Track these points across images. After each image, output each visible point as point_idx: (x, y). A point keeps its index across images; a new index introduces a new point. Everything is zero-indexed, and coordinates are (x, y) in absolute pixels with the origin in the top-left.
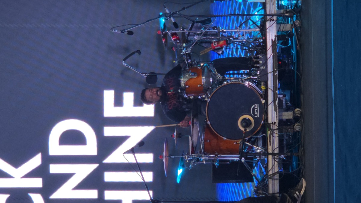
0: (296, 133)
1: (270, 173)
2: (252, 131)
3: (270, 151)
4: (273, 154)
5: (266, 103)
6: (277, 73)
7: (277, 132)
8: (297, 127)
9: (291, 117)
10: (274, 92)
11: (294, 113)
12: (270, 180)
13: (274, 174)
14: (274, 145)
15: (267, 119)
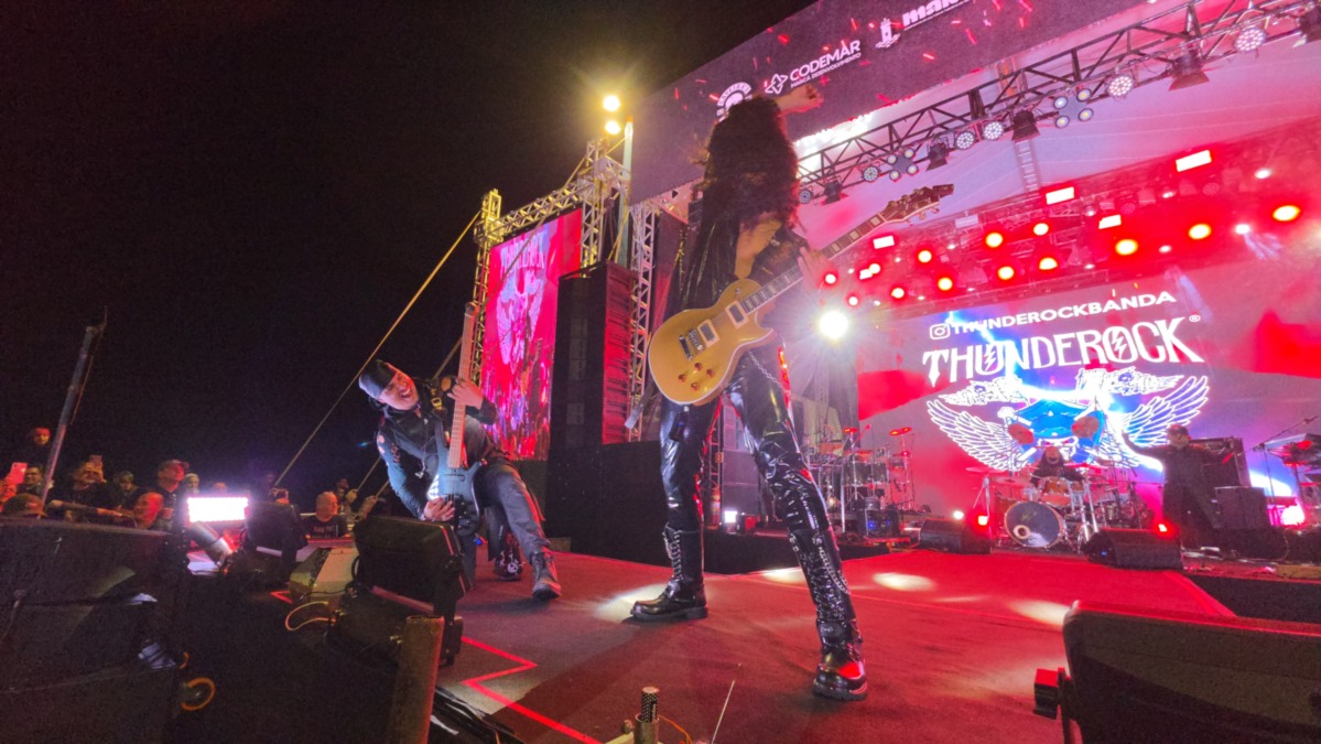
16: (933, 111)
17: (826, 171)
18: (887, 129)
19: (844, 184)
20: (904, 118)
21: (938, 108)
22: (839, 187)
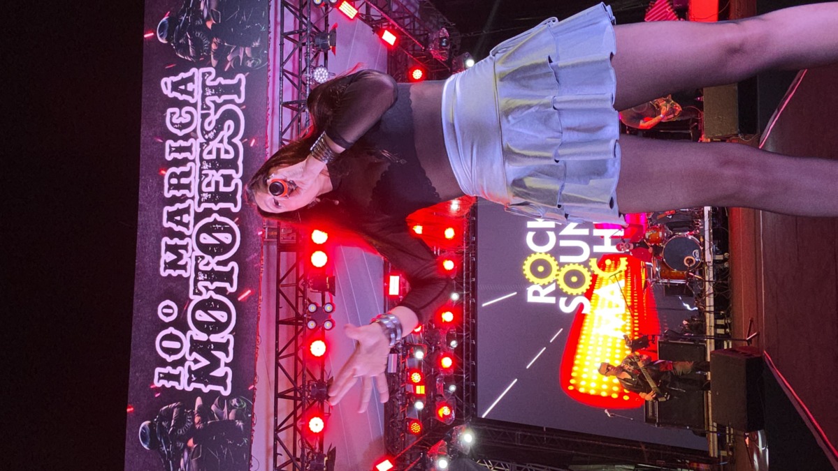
0: (725, 269)
1: (707, 293)
2: (694, 266)
3: (707, 279)
4: (709, 281)
5: (704, 250)
6: (711, 231)
7: (712, 267)
8: (726, 265)
9: (722, 259)
10: (710, 242)
11: (724, 256)
12: (707, 298)
13: (710, 294)
14: (710, 275)
15: (704, 260)
16: (284, 282)
17: (299, 395)
18: (280, 325)
19: (318, 378)
20: (278, 307)
21: (281, 278)
22: (321, 383)
